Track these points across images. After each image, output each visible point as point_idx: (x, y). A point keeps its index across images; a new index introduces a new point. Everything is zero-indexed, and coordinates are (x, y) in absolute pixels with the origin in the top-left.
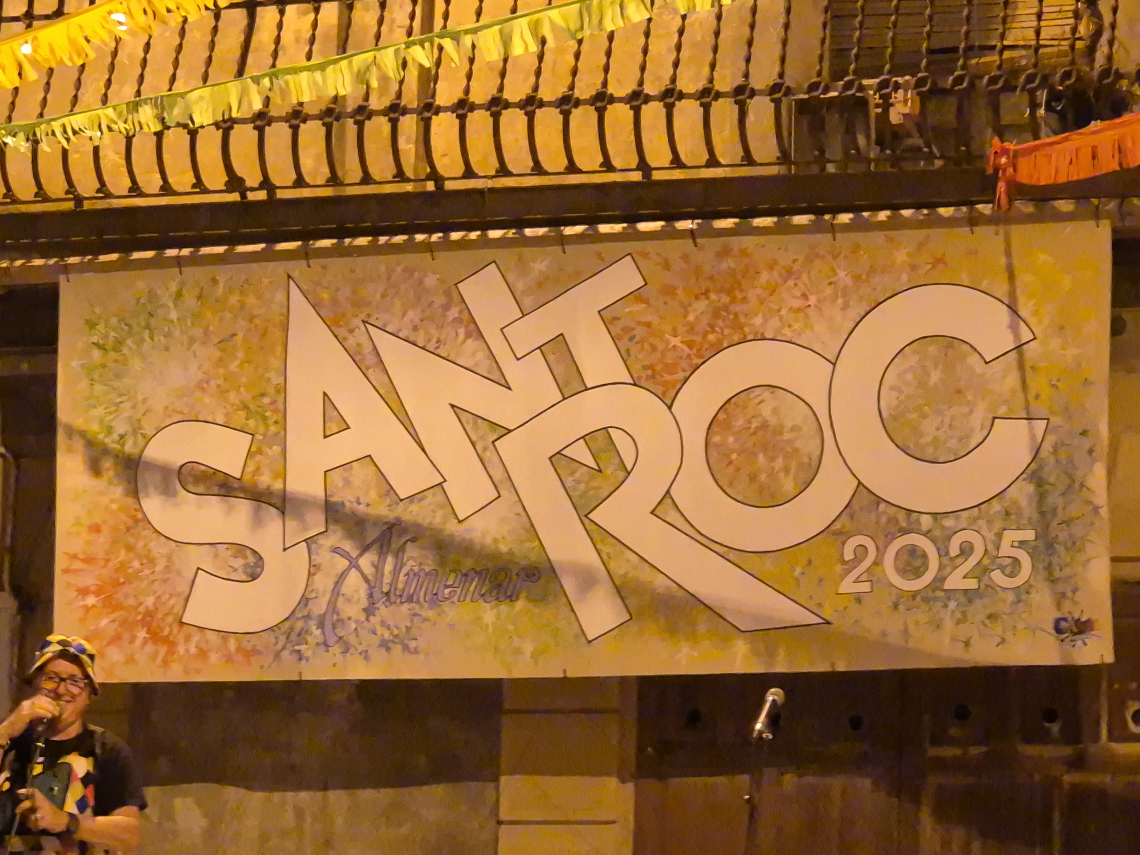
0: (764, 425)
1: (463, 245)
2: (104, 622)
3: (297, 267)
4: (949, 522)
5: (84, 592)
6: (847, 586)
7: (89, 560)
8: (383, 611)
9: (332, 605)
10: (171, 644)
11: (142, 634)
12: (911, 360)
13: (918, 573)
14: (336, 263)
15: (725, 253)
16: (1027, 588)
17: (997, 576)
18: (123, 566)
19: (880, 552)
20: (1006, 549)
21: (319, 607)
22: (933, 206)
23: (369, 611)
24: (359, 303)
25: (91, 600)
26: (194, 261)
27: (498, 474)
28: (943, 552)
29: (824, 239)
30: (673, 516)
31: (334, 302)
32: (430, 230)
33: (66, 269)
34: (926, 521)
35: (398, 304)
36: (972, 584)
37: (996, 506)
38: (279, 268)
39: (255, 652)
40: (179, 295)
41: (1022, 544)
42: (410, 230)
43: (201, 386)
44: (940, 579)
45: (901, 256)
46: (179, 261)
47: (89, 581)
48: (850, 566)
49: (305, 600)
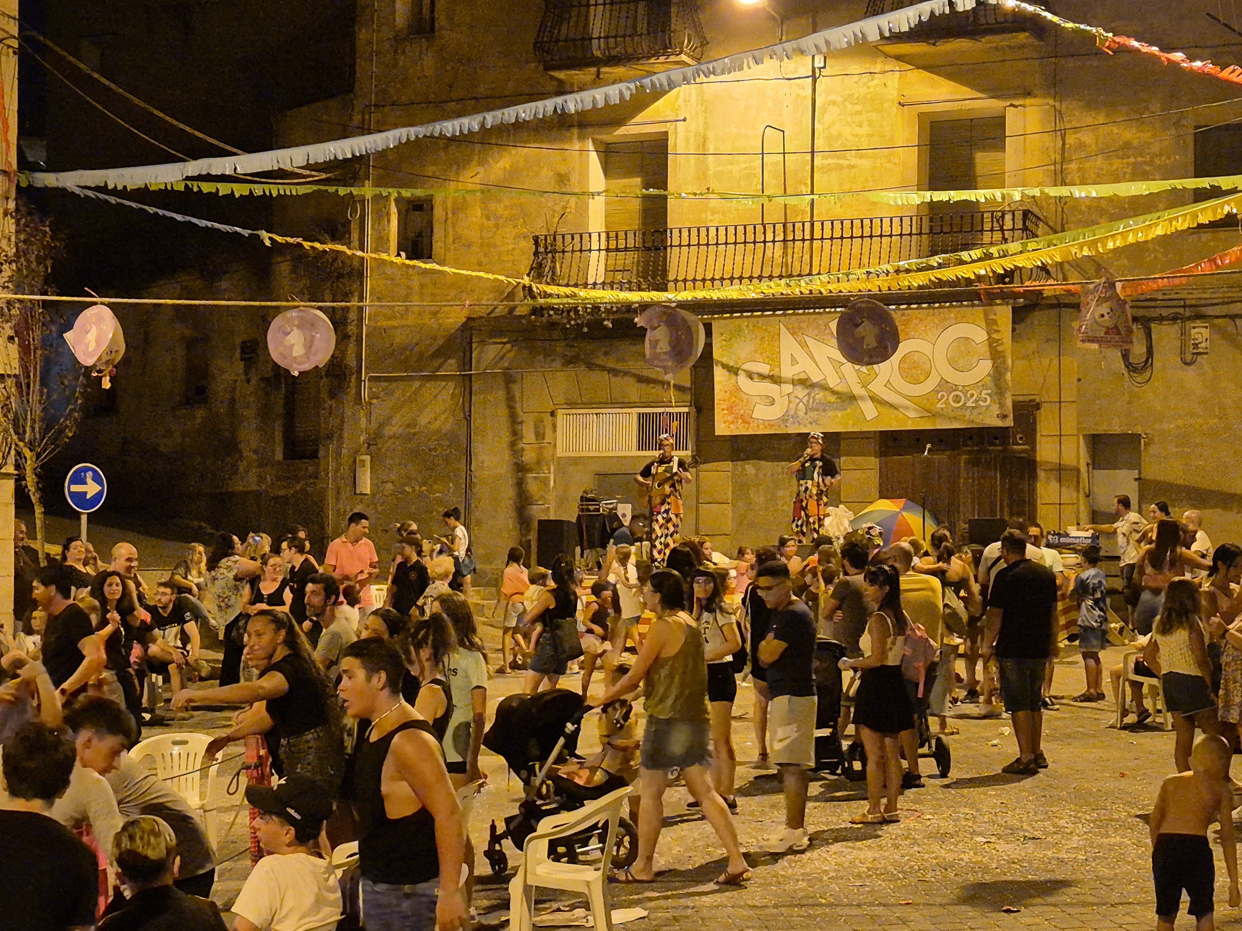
0: (915, 362)
1: (830, 312)
2: (729, 418)
3: (782, 318)
4: (967, 388)
5: (723, 410)
6: (939, 406)
7: (724, 401)
8: (810, 413)
9: (795, 413)
10: (749, 423)
11: (740, 421)
12: (955, 344)
13: (959, 402)
14: (793, 318)
15: (903, 315)
16: (989, 405)
17: (981, 403)
18: (734, 402)
19: (948, 396)
20: (983, 396)
21: (792, 413)
22: (961, 302)
23: (806, 414)
24: (800, 328)
25: (725, 412)
26: (751, 316)
27: (841, 376)
28: (965, 396)
29: (931, 311)
30: (890, 387)
31: (793, 328)
32: (820, 308)
33: (714, 319)
34: (961, 388)
35: (811, 329)
36: (974, 405)
37: (980, 384)
38: (777, 318)
39: (773, 425)
40: (748, 326)
41: (987, 394)
42: (815, 308)
43: (755, 351)
44: (965, 404)
45: (952, 315)
46: (748, 317)
47: (724, 407)
48: (939, 400)
49: (787, 411)
